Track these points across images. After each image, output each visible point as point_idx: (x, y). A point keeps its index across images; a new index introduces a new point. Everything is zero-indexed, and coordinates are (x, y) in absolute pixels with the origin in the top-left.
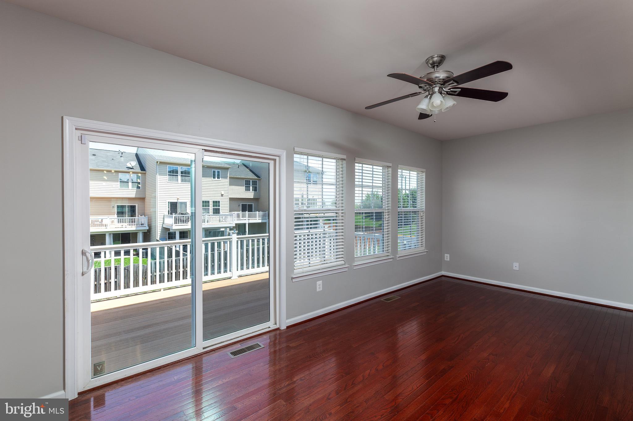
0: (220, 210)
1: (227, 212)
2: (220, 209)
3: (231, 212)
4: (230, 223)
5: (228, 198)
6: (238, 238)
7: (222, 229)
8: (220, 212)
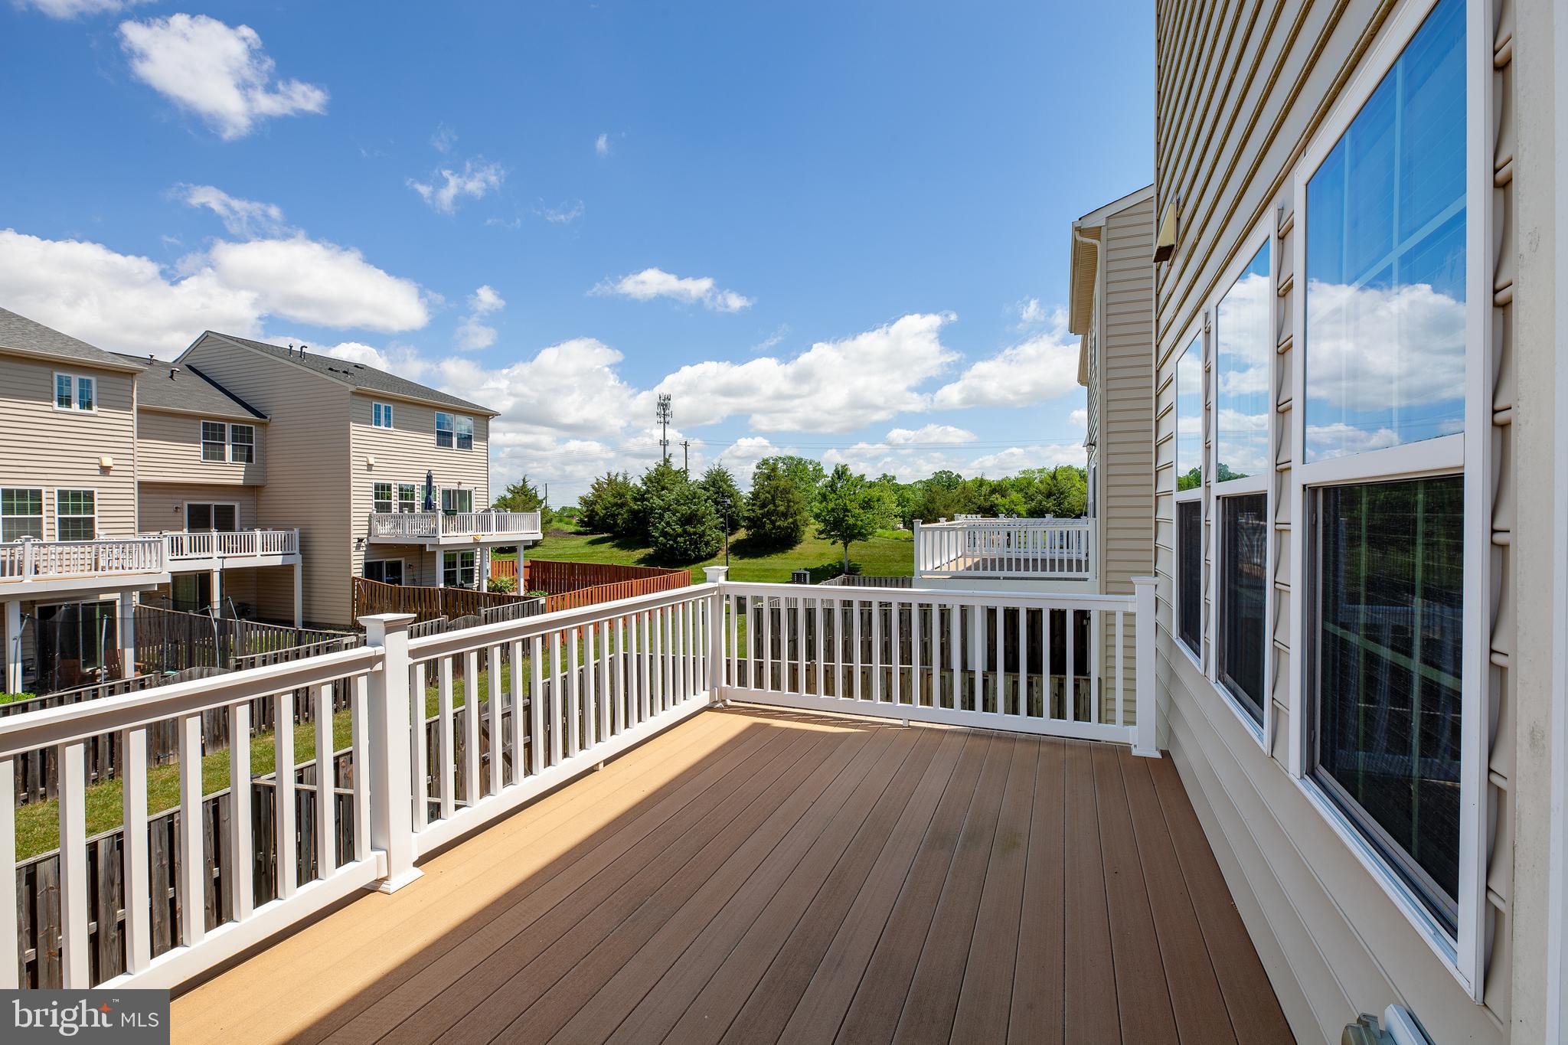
0: (97, 526)
1: (132, 531)
2: (97, 520)
3: (146, 534)
4: (147, 570)
5: (131, 480)
6: (414, 653)
7: (103, 597)
8: (97, 531)
